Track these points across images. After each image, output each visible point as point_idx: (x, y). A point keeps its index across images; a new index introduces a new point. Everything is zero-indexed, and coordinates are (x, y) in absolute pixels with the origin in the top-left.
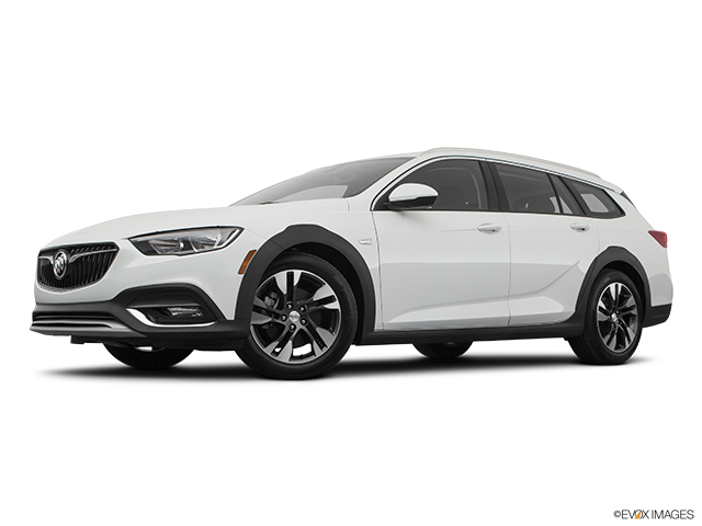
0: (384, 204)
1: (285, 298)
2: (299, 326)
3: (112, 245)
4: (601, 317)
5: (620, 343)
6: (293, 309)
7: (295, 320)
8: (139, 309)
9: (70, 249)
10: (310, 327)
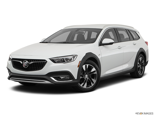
0: (101, 44)
1: (85, 72)
2: (88, 79)
3: (44, 60)
4: (138, 66)
5: (141, 72)
6: (86, 74)
7: (87, 77)
8: (53, 77)
9: (29, 60)
10: (90, 79)
